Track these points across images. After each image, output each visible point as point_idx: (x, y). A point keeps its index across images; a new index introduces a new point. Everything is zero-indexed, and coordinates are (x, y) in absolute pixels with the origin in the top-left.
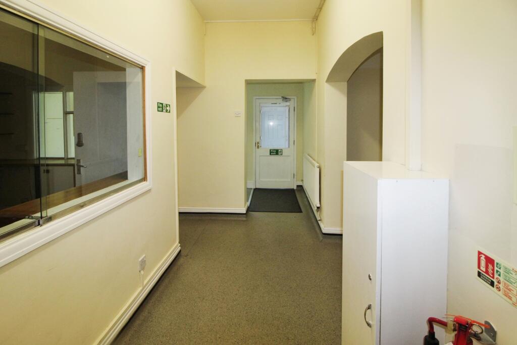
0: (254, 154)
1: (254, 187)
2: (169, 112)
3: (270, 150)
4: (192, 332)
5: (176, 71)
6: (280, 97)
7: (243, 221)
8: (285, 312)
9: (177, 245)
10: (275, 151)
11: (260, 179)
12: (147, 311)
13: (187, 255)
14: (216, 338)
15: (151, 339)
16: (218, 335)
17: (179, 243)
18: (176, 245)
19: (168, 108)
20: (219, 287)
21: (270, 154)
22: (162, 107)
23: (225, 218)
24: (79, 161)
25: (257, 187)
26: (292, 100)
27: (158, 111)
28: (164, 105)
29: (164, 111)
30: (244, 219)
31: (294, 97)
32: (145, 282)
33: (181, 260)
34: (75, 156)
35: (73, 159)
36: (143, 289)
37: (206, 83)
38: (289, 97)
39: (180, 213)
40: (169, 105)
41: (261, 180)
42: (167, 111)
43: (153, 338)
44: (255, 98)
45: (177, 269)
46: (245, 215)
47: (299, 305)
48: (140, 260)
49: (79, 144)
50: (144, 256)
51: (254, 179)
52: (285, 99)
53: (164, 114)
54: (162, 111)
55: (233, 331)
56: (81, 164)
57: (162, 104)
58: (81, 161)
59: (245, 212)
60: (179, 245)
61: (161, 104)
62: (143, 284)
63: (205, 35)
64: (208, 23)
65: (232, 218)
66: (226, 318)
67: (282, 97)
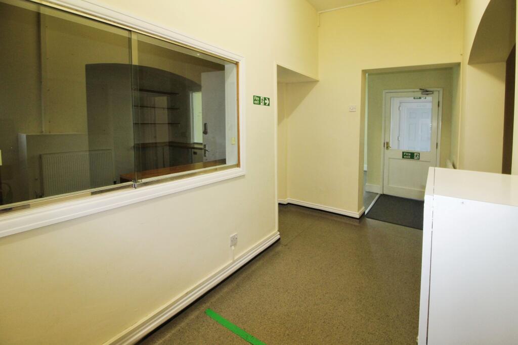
0: (382, 156)
1: (380, 192)
2: (269, 105)
3: (403, 153)
4: (265, 317)
5: (278, 65)
6: (418, 90)
7: (354, 225)
8: (369, 340)
9: (276, 233)
10: (410, 154)
11: (388, 184)
12: (236, 283)
13: (287, 245)
14: (285, 334)
15: (230, 309)
16: (287, 332)
17: (279, 231)
18: (273, 232)
19: (267, 102)
20: (306, 285)
21: (403, 157)
22: (260, 101)
23: (336, 219)
24: (205, 146)
25: (384, 193)
26: (436, 94)
27: (254, 103)
28: (261, 98)
29: (262, 104)
30: (357, 224)
31: (439, 89)
32: (236, 258)
33: (279, 248)
34: (203, 141)
35: (201, 144)
36: (232, 263)
37: (319, 77)
38: (431, 89)
39: (279, 204)
40: (269, 99)
41: (390, 185)
42: (265, 104)
43: (232, 308)
44: (384, 92)
45: (273, 255)
46: (358, 220)
47: (391, 340)
48: (231, 236)
49: (205, 132)
50: (235, 234)
51: (381, 184)
52: (426, 92)
53: (262, 106)
54: (260, 104)
55: (304, 334)
56: (207, 148)
57: (260, 97)
58: (207, 146)
59: (358, 217)
60: (279, 233)
61: (257, 97)
62: (233, 258)
63: (319, 26)
64: (321, 13)
65: (343, 220)
66: (301, 318)
67: (421, 89)
